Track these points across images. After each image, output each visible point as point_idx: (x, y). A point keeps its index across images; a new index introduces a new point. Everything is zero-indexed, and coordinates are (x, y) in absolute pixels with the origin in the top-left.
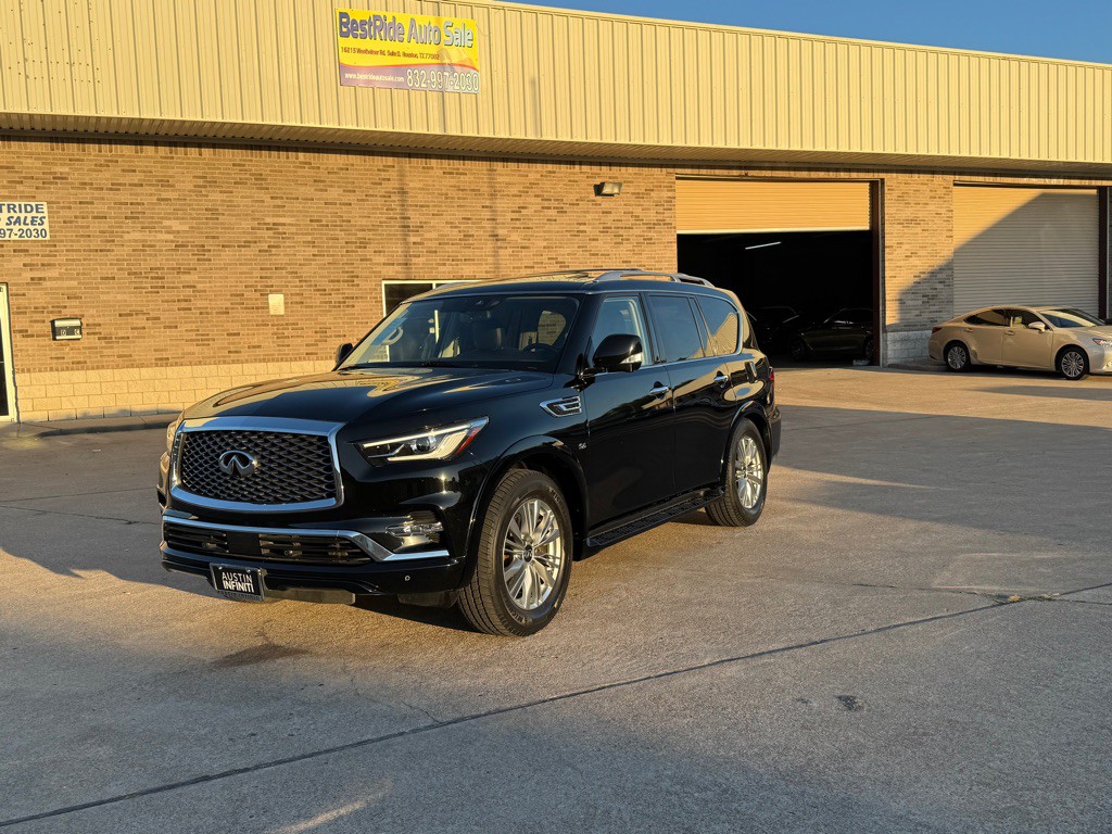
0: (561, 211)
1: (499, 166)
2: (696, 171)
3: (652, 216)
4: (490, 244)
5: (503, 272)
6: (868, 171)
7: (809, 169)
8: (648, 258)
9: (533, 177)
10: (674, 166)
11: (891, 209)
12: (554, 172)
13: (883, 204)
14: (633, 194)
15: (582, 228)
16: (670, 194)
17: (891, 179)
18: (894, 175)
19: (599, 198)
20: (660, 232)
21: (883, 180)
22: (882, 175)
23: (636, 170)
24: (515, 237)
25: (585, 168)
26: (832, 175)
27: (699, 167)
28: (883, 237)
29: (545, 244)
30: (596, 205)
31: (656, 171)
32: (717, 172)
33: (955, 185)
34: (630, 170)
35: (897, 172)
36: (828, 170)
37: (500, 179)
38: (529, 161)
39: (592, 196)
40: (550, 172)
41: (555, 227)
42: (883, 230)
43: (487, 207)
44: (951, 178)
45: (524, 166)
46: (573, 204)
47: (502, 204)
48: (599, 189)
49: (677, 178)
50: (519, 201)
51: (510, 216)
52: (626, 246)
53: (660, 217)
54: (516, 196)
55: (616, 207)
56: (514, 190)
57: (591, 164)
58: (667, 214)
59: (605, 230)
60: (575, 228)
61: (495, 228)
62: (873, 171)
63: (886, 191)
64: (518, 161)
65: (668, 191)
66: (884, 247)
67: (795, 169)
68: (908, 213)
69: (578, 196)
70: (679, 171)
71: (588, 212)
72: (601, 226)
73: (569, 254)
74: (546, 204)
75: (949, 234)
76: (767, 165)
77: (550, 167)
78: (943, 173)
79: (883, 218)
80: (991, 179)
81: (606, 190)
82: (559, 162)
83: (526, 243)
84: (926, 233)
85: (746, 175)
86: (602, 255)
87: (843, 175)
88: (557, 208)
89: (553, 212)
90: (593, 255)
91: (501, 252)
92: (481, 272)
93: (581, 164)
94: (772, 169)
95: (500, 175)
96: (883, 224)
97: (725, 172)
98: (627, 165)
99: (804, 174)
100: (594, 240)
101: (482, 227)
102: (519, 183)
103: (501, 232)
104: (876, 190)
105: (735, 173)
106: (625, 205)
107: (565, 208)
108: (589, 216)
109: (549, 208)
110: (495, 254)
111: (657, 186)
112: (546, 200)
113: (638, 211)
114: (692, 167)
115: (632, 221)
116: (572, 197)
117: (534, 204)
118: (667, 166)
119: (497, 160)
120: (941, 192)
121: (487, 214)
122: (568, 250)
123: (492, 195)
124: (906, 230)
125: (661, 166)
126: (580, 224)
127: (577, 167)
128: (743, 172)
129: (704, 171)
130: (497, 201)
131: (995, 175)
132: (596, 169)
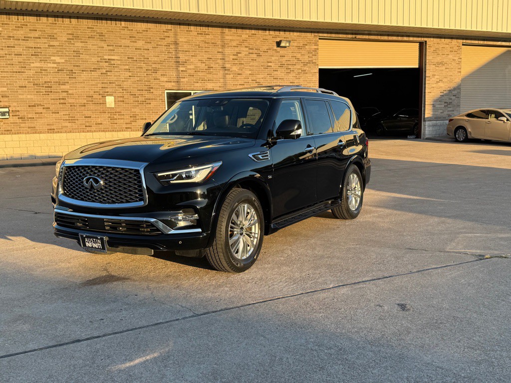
0: (259, 55)
1: (226, 30)
2: (329, 35)
3: (306, 58)
4: (222, 72)
5: (229, 87)
6: (418, 37)
7: (388, 35)
8: (303, 81)
9: (244, 36)
10: (318, 32)
11: (430, 57)
12: (255, 34)
13: (426, 54)
14: (296, 46)
15: (270, 64)
16: (316, 47)
17: (430, 41)
18: (432, 39)
19: (279, 48)
20: (310, 67)
21: (426, 41)
22: (426, 39)
23: (298, 34)
24: (235, 68)
25: (272, 32)
26: (400, 38)
27: (331, 33)
28: (425, 72)
29: (250, 72)
30: (277, 52)
31: (309, 35)
32: (341, 36)
33: (463, 45)
34: (295, 34)
35: (434, 37)
36: (398, 36)
37: (227, 37)
38: (242, 28)
39: (275, 47)
40: (253, 34)
41: (255, 64)
42: (425, 68)
43: (220, 52)
44: (461, 41)
45: (239, 31)
46: (265, 52)
47: (228, 51)
48: (278, 44)
49: (320, 39)
50: (237, 50)
51: (232, 57)
52: (292, 75)
53: (310, 59)
54: (235, 47)
55: (288, 54)
56: (234, 44)
57: (275, 30)
58: (314, 57)
59: (282, 66)
60: (266, 64)
61: (224, 63)
62: (421, 37)
63: (427, 48)
64: (237, 28)
65: (315, 45)
66: (425, 77)
67: (381, 35)
68: (438, 59)
69: (268, 47)
70: (321, 35)
71: (273, 56)
72: (280, 63)
73: (262, 78)
74: (251, 51)
75: (459, 70)
76: (366, 32)
77: (253, 32)
78: (457, 39)
79: (425, 61)
80: (481, 42)
81: (283, 44)
82: (258, 29)
83: (240, 72)
84: (447, 70)
85: (355, 37)
86: (280, 79)
87: (405, 39)
88: (257, 53)
89: (254, 56)
90: (275, 79)
91: (228, 76)
92: (216, 87)
93: (269, 30)
94: (369, 34)
95: (227, 35)
96: (425, 65)
97: (344, 36)
98: (293, 31)
99: (386, 38)
100: (276, 71)
101: (218, 63)
102: (237, 40)
103: (227, 66)
104: (422, 47)
105: (350, 36)
106: (292, 52)
107: (261, 53)
108: (273, 58)
109: (252, 53)
110: (224, 77)
111: (309, 43)
112: (251, 49)
113: (299, 56)
114: (328, 33)
115: (296, 61)
116: (265, 48)
117: (244, 51)
118: (314, 32)
119: (225, 27)
120: (456, 48)
121: (220, 56)
122: (262, 76)
123: (223, 46)
124: (437, 68)
125: (311, 32)
126: (269, 62)
127: (267, 32)
128: (354, 36)
129: (333, 35)
130: (226, 49)
131: (484, 40)
132: (277, 33)
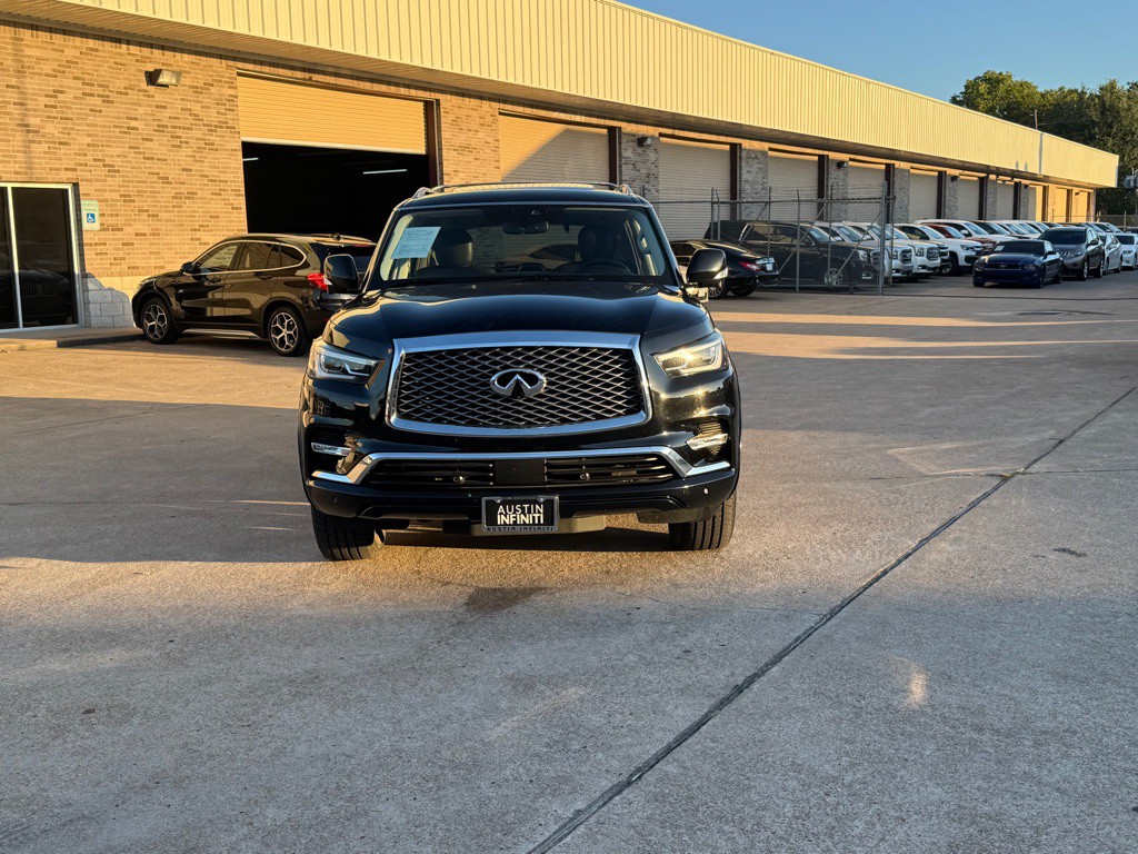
0: (107, 101)
1: (26, 34)
2: (258, 68)
3: (212, 116)
4: (19, 136)
5: (38, 174)
6: (425, 89)
7: (372, 81)
8: (211, 167)
9: (70, 53)
10: (235, 59)
11: (447, 134)
12: (97, 50)
13: (439, 127)
14: (189, 86)
15: (133, 124)
16: (232, 92)
17: (447, 101)
18: (449, 96)
19: (151, 88)
20: (223, 137)
21: (438, 101)
22: (438, 96)
23: (193, 58)
24: (51, 129)
25: (134, 49)
26: (393, 90)
27: (262, 63)
28: (441, 163)
29: (89, 140)
30: (148, 96)
31: (215, 62)
32: (281, 71)
33: (500, 114)
34: (186, 57)
35: (451, 93)
36: (389, 83)
37: (28, 52)
38: (65, 32)
39: (144, 85)
40: (92, 49)
41: (99, 120)
42: (441, 156)
43: (13, 87)
44: (496, 105)
45: (58, 39)
46: (121, 93)
47: (32, 84)
48: (152, 78)
49: (239, 74)
50: (54, 83)
51: (43, 101)
52: (186, 151)
53: (222, 118)
54: (49, 75)
55: (171, 100)
56: (48, 68)
57: (140, 44)
58: (230, 115)
59: (161, 128)
60: (125, 123)
61: (25, 115)
62: (430, 90)
63: (442, 114)
64: (51, 30)
65: (230, 87)
66: (442, 174)
67: (359, 79)
68: (461, 139)
69: (127, 84)
70: (240, 65)
71: (139, 105)
72: (156, 123)
73: (118, 156)
74: (88, 89)
75: (496, 164)
76: (330, 70)
77: (91, 43)
78: (490, 99)
79: (440, 142)
80: (528, 111)
81: (163, 79)
82: (103, 38)
83: (65, 138)
84: (478, 163)
85: (310, 79)
86: (158, 159)
87: (403, 91)
88: (102, 96)
89: (98, 101)
90: (148, 158)
91: (34, 147)
92: (6, 172)
93: (128, 43)
94: (336, 75)
95: (28, 46)
96: (440, 149)
97: (288, 73)
98: (182, 51)
99: (366, 86)
100: (148, 140)
101: (8, 113)
102: (55, 60)
103: (33, 121)
104: (430, 109)
105: (299, 74)
106: (182, 100)
107: (113, 96)
108: (141, 110)
109: (93, 95)
110: (27, 151)
111: (216, 81)
112: (88, 84)
113: (196, 108)
114: (254, 62)
115: (191, 120)
116: (120, 84)
117: (73, 89)
118: (227, 58)
119: (24, 26)
120: (489, 119)
121: (12, 96)
122: (117, 151)
123: (19, 71)
124: (461, 158)
125: (221, 57)
126: (131, 119)
127: (124, 46)
128: (307, 75)
129: (267, 69)
130: (28, 80)
131: (532, 106)
132: (146, 51)
